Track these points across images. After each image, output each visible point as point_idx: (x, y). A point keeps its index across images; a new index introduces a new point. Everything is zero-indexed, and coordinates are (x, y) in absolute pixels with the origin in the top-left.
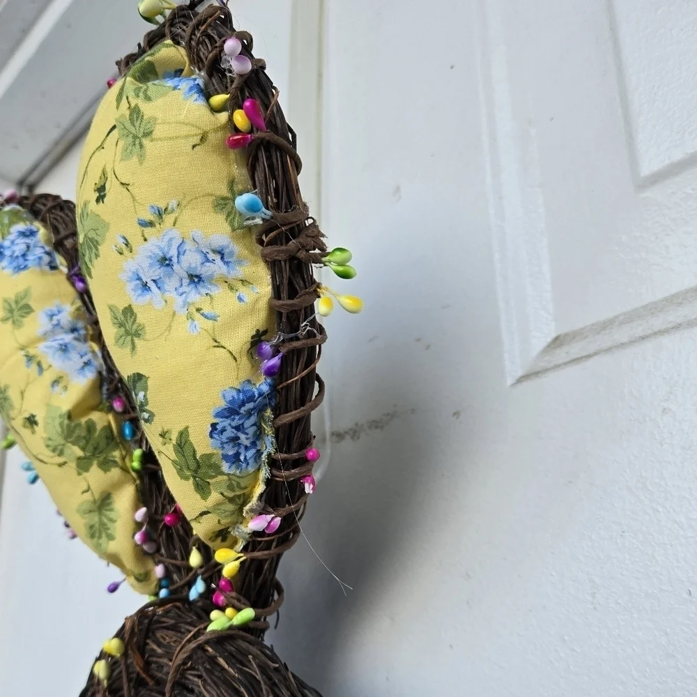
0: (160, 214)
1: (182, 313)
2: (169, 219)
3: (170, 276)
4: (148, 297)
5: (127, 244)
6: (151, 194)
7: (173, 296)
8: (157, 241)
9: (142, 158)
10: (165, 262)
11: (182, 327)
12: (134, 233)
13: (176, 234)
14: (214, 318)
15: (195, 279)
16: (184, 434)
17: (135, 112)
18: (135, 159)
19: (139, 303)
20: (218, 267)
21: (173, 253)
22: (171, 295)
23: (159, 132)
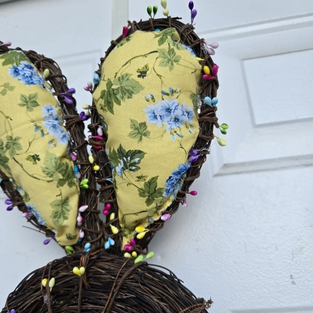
0: (173, 92)
1: (168, 132)
2: (175, 95)
3: (167, 116)
4: (155, 121)
5: (153, 98)
6: (170, 83)
7: (167, 124)
8: (168, 101)
9: (171, 69)
10: (169, 110)
11: (168, 137)
12: (158, 95)
13: (177, 101)
14: (182, 137)
15: (176, 120)
16: (154, 180)
17: (171, 51)
18: (168, 68)
19: (150, 124)
20: (185, 118)
21: (173, 108)
22: (165, 123)
23: (181, 62)
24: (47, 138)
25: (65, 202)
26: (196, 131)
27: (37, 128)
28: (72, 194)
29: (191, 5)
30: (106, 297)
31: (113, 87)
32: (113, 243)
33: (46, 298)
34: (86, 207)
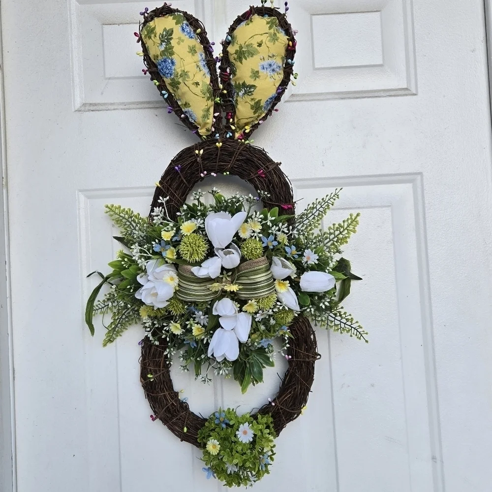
0: (273, 56)
1: (269, 76)
2: (275, 57)
3: (269, 68)
4: (263, 70)
5: (264, 58)
6: (273, 51)
7: (269, 72)
8: (271, 61)
9: (274, 44)
10: (270, 65)
11: (268, 79)
12: (266, 57)
13: (275, 61)
14: (275, 79)
15: (273, 70)
16: (260, 101)
17: (275, 34)
18: (272, 43)
19: (261, 71)
20: (278, 70)
21: (272, 64)
22: (268, 72)
23: (279, 40)
24: (202, 73)
25: (208, 110)
26: (282, 76)
27: (198, 66)
28: (211, 106)
29: (286, 4)
30: (231, 159)
31: (243, 49)
32: (231, 135)
33: (198, 159)
34: (219, 113)
